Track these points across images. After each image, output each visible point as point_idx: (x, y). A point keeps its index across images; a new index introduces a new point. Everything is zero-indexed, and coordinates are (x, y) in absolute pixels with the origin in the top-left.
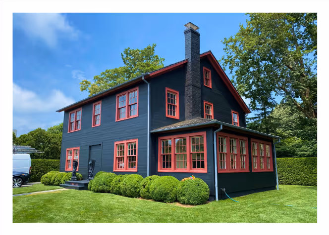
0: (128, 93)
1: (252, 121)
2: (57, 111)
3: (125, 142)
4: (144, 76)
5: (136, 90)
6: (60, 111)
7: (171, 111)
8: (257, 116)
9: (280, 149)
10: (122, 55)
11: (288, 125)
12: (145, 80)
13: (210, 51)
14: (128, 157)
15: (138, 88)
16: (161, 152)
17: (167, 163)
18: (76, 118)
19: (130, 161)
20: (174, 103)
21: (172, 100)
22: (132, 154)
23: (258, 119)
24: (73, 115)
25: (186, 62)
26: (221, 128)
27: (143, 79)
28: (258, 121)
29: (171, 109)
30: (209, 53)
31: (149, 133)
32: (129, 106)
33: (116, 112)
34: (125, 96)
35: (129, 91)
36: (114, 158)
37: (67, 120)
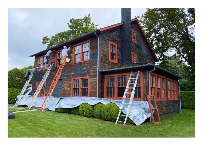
0: (83, 44)
2: (30, 56)
3: (80, 78)
5: (88, 42)
6: (32, 56)
7: (112, 58)
10: (69, 24)
14: (81, 88)
15: (90, 41)
16: (106, 85)
17: (111, 93)
18: (43, 61)
19: (83, 91)
20: (114, 52)
22: (85, 86)
24: (41, 59)
25: (122, 24)
26: (155, 69)
27: (95, 33)
29: (112, 56)
30: (136, 20)
31: (99, 72)
32: (83, 53)
33: (73, 57)
34: (80, 46)
35: (83, 43)
36: (72, 89)
37: (37, 62)
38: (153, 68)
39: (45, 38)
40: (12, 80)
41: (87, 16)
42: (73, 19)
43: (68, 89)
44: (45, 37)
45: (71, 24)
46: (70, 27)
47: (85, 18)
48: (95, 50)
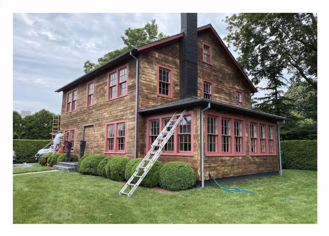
0: (119, 71)
1: (261, 102)
2: (56, 92)
3: (115, 123)
4: (132, 51)
5: (125, 67)
6: (59, 91)
7: (163, 90)
8: (267, 96)
9: (290, 131)
11: (302, 106)
12: (132, 56)
13: (210, 25)
14: (117, 138)
15: (127, 65)
16: (149, 133)
18: (73, 98)
19: (119, 142)
20: (168, 81)
21: (164, 78)
22: (121, 135)
23: (267, 99)
24: (71, 95)
25: (182, 36)
26: (209, 106)
27: (131, 54)
28: (268, 101)
29: (164, 87)
30: (209, 27)
31: (138, 112)
32: (121, 84)
33: (107, 91)
34: (116, 74)
35: (119, 69)
36: (106, 139)
37: (65, 100)
38: (207, 106)
39: (88, 64)
40: (38, 127)
41: (151, 23)
42: (129, 29)
43: (102, 139)
44: (88, 62)
45: (126, 38)
46: (126, 42)
47: (147, 26)
48: (134, 79)
